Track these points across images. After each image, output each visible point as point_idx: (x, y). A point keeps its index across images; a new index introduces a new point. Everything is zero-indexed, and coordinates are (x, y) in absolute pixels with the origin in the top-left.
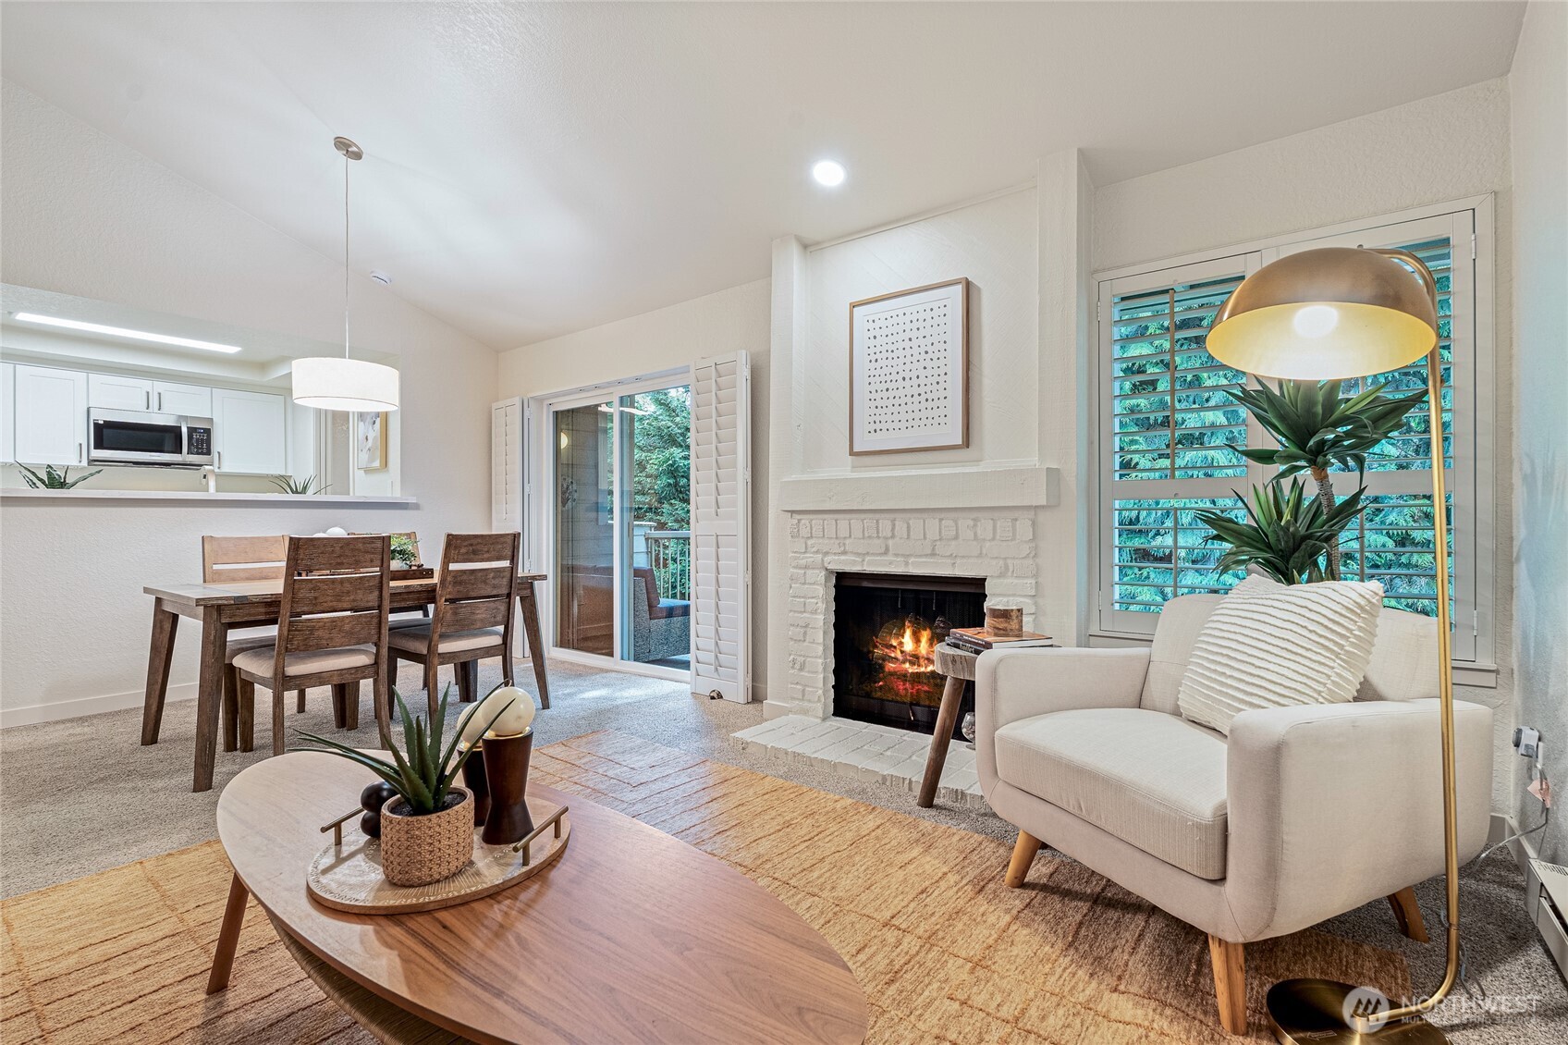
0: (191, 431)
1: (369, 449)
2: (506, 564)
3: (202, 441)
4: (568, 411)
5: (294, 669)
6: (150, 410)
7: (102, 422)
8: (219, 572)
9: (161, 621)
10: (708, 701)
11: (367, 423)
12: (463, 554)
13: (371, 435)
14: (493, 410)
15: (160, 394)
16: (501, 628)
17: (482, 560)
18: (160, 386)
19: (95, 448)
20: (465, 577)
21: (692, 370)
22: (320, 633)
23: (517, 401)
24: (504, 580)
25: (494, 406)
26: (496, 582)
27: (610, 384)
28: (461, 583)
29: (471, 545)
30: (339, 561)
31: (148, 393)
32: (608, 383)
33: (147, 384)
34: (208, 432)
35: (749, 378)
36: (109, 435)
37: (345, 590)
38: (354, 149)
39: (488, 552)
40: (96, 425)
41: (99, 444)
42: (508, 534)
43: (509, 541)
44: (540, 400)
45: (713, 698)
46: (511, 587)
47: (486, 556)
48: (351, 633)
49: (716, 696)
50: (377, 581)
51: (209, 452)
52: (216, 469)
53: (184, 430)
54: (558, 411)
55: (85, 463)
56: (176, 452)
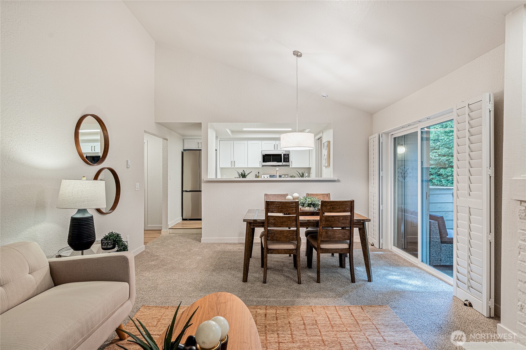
0: (284, 155)
1: (325, 159)
2: (349, 214)
3: (287, 158)
4: (402, 136)
5: (271, 247)
6: (275, 150)
10: (461, 305)
11: (325, 150)
12: (328, 209)
13: (326, 154)
14: (369, 140)
15: (277, 145)
16: (348, 241)
17: (337, 212)
18: (276, 142)
20: (330, 219)
21: (455, 110)
22: (277, 235)
23: (377, 135)
24: (348, 221)
25: (370, 138)
26: (344, 221)
27: (415, 123)
28: (328, 221)
29: (332, 205)
30: (281, 210)
31: (275, 145)
32: (414, 122)
33: (274, 142)
34: (288, 155)
35: (492, 110)
36: (267, 158)
37: (284, 221)
38: (299, 54)
39: (339, 208)
40: (263, 155)
41: (264, 161)
42: (348, 201)
43: (349, 204)
44: (387, 134)
45: (465, 305)
46: (351, 224)
47: (339, 210)
48: (286, 237)
49: (468, 304)
50: (295, 218)
51: (288, 162)
52: (290, 167)
53: (282, 155)
54: (395, 138)
55: (261, 167)
56: (281, 162)
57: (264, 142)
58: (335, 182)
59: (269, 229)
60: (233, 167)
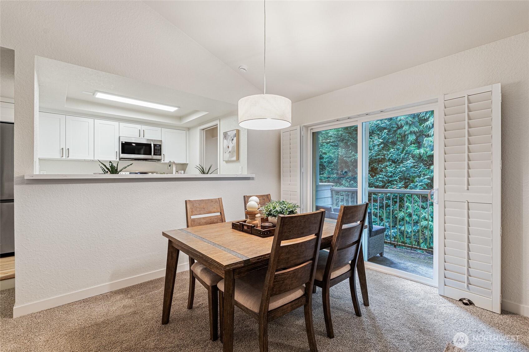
0: (155, 145)
1: (230, 152)
3: (158, 150)
6: (140, 137)
7: (124, 143)
8: (194, 220)
9: (172, 253)
11: (228, 140)
12: (348, 219)
13: (231, 145)
15: (144, 131)
17: (354, 222)
18: (144, 127)
19: (122, 153)
20: (346, 233)
21: (441, 101)
23: (298, 128)
24: (359, 232)
25: (283, 130)
26: (357, 234)
27: (359, 116)
28: (344, 237)
29: (352, 212)
30: (302, 231)
31: (140, 130)
33: (139, 127)
34: (160, 146)
36: (127, 148)
37: (302, 251)
39: (357, 216)
40: (122, 144)
41: (123, 152)
44: (307, 127)
45: (466, 304)
47: (356, 218)
51: (160, 155)
52: (162, 161)
53: (152, 145)
54: (313, 133)
55: (118, 160)
56: (151, 154)
57: (122, 125)
58: (249, 180)
59: (279, 275)
60: (64, 157)
